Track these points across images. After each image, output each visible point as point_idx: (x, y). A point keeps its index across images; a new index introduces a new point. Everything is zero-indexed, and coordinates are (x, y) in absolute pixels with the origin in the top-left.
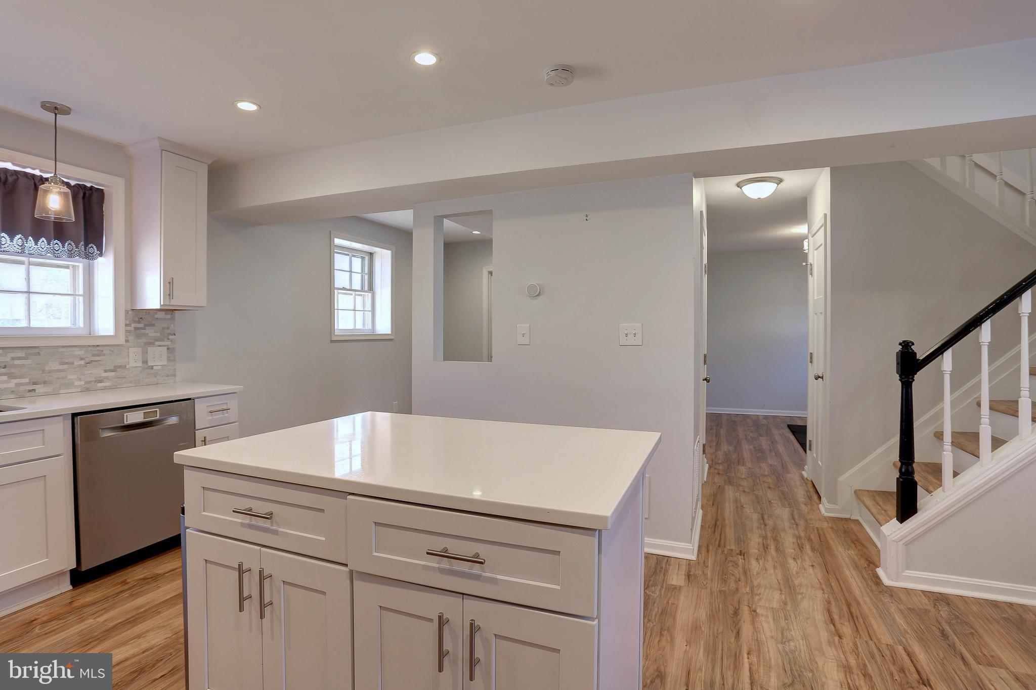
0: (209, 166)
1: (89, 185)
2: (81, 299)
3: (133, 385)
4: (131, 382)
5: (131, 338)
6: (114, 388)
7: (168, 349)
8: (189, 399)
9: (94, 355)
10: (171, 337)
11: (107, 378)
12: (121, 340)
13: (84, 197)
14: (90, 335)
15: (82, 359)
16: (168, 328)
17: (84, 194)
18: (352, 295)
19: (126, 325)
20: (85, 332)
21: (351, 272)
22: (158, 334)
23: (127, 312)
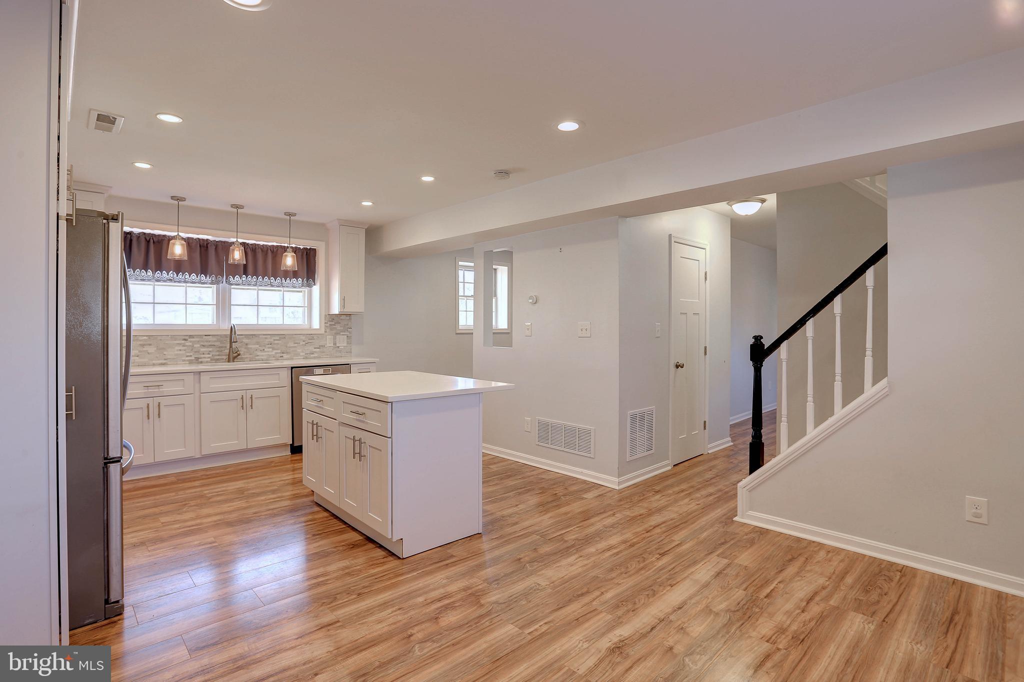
0: (366, 230)
1: (309, 248)
2: (306, 308)
3: (329, 356)
4: (327, 355)
5: (328, 330)
6: (319, 358)
7: (347, 337)
8: (348, 364)
9: (309, 339)
10: (349, 330)
11: (316, 352)
12: (323, 331)
13: (307, 254)
14: (311, 329)
15: (304, 341)
16: (347, 325)
17: (307, 252)
18: (464, 299)
19: (325, 323)
20: (307, 327)
21: (464, 282)
22: (342, 328)
23: (326, 316)
